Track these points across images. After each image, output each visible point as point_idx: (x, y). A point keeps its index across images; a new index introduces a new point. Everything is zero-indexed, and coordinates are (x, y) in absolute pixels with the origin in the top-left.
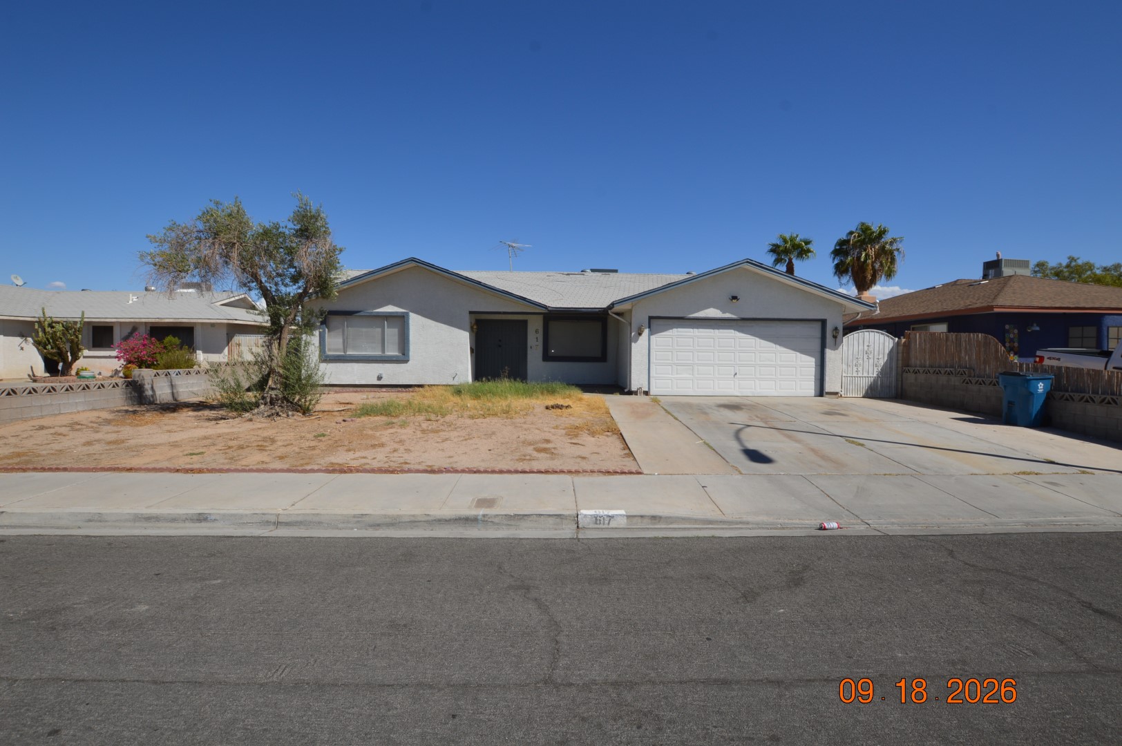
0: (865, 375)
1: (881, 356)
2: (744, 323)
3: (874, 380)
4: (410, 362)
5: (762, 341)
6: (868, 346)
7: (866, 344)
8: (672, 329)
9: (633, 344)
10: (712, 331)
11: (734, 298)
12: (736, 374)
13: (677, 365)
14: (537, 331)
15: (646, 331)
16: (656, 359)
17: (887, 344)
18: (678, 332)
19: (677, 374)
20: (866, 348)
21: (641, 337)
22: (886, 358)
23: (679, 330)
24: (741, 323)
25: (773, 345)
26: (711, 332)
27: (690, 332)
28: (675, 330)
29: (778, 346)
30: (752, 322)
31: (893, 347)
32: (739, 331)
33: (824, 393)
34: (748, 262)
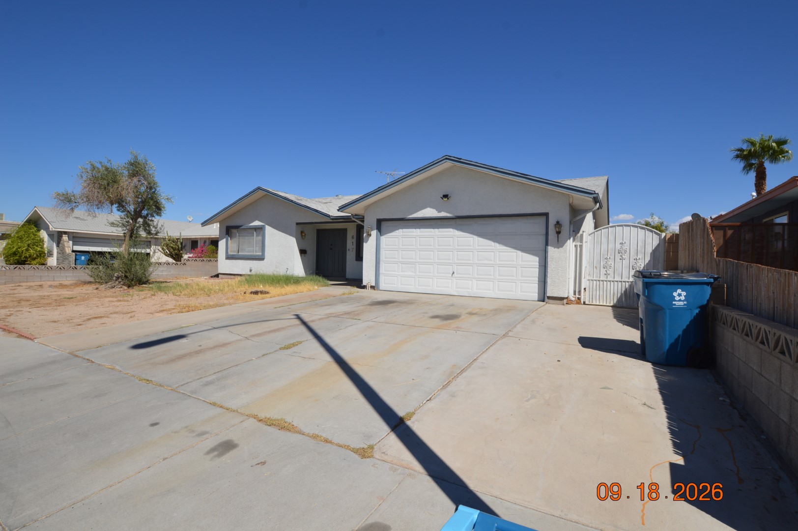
0: (617, 278)
1: (640, 256)
2: (460, 221)
3: (630, 286)
4: (265, 260)
5: (481, 239)
6: (622, 244)
7: (618, 241)
8: (398, 229)
9: (364, 244)
10: (432, 230)
11: (446, 196)
12: (453, 273)
13: (403, 263)
14: (353, 237)
15: (374, 233)
16: (385, 258)
17: (649, 241)
18: (403, 232)
19: (402, 271)
20: (618, 246)
21: (370, 238)
22: (648, 259)
23: (404, 230)
24: (459, 221)
25: (492, 243)
26: (431, 232)
27: (413, 232)
28: (401, 230)
29: (497, 245)
30: (471, 219)
31: (658, 245)
32: (457, 229)
33: (546, 298)
34: (446, 159)
